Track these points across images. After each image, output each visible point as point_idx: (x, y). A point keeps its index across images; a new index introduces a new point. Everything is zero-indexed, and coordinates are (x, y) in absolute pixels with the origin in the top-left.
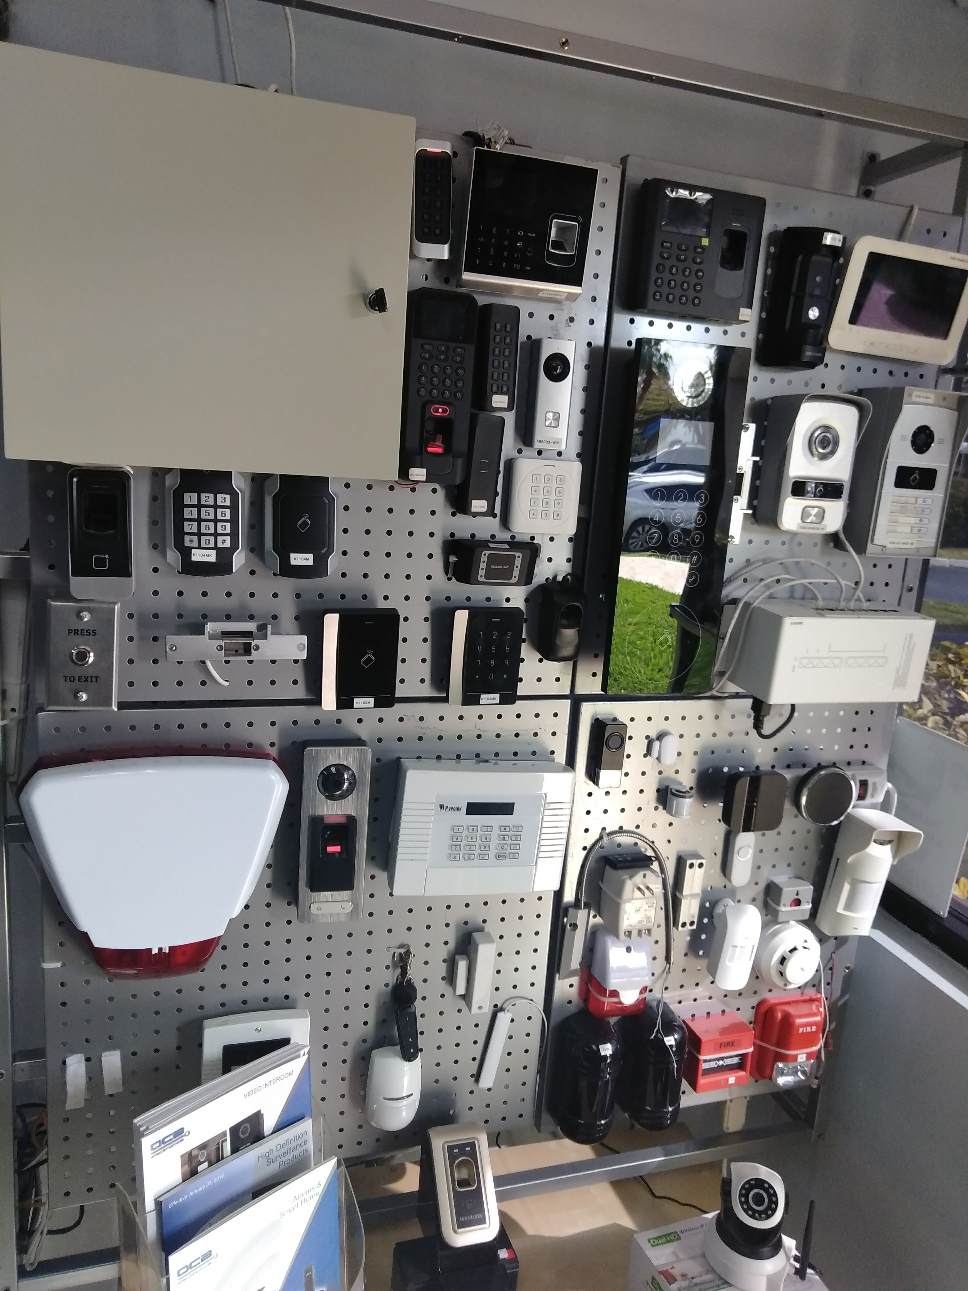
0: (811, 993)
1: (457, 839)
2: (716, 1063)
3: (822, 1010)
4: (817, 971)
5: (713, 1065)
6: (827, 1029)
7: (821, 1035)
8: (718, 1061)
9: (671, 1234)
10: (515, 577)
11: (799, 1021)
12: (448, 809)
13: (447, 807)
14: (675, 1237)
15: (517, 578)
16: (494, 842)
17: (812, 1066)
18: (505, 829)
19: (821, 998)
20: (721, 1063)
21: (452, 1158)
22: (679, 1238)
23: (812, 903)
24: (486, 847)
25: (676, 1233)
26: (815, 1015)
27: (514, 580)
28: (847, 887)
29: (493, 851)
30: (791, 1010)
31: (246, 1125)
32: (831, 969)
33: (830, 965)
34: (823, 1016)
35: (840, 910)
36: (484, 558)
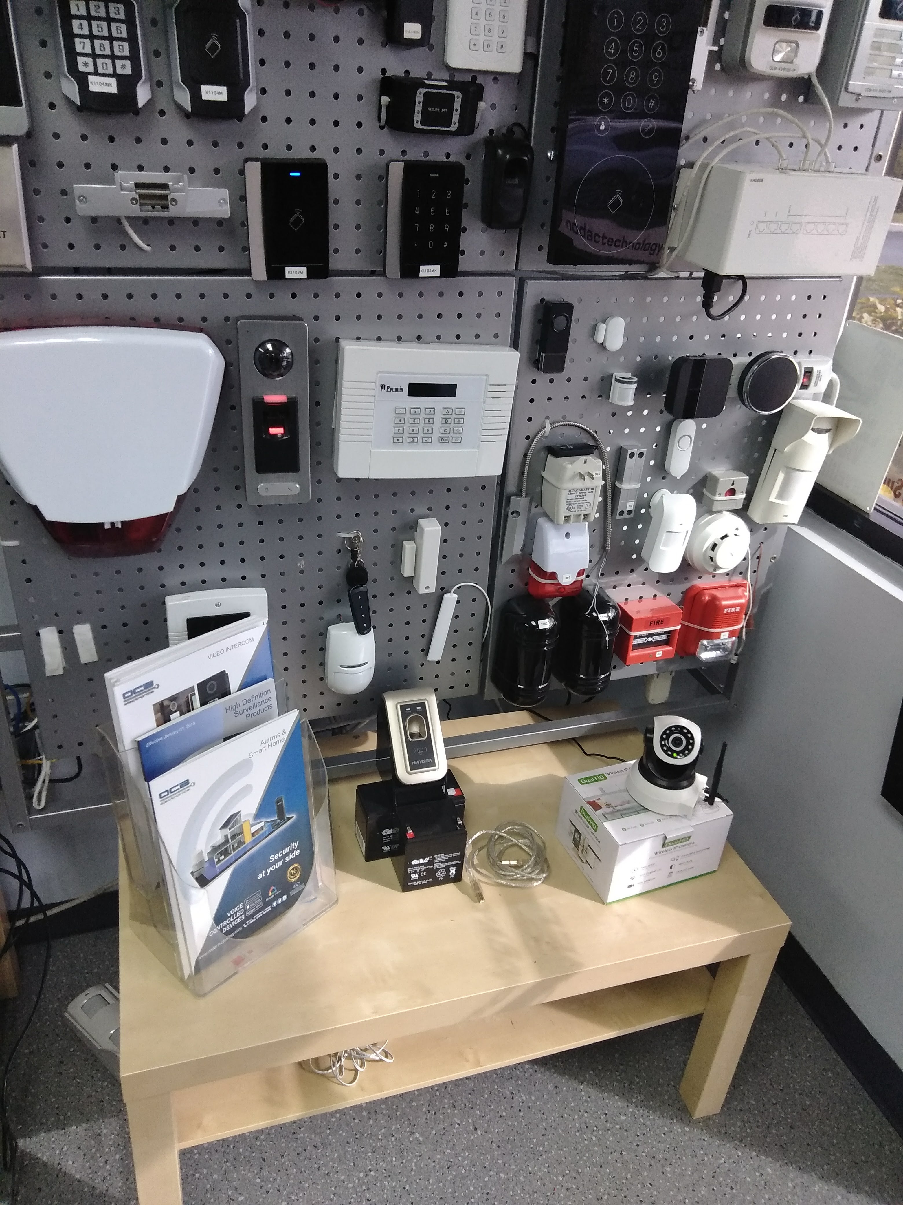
0: (737, 579)
1: (400, 421)
2: (646, 640)
3: (747, 594)
4: (745, 559)
5: (643, 641)
6: (749, 612)
7: (744, 616)
8: (648, 638)
9: (598, 775)
10: (455, 123)
11: (724, 603)
12: (389, 390)
13: (388, 387)
14: (602, 777)
15: (456, 125)
16: (437, 425)
17: (733, 643)
18: (448, 412)
19: (746, 584)
20: (650, 639)
21: (405, 715)
22: (606, 778)
23: (746, 493)
24: (429, 431)
25: (603, 774)
26: (740, 597)
27: (454, 128)
28: (781, 476)
29: (436, 435)
30: (718, 593)
31: (212, 682)
32: (758, 558)
33: (757, 555)
34: (747, 599)
35: (772, 499)
36: (420, 98)
